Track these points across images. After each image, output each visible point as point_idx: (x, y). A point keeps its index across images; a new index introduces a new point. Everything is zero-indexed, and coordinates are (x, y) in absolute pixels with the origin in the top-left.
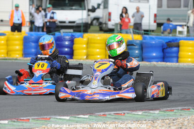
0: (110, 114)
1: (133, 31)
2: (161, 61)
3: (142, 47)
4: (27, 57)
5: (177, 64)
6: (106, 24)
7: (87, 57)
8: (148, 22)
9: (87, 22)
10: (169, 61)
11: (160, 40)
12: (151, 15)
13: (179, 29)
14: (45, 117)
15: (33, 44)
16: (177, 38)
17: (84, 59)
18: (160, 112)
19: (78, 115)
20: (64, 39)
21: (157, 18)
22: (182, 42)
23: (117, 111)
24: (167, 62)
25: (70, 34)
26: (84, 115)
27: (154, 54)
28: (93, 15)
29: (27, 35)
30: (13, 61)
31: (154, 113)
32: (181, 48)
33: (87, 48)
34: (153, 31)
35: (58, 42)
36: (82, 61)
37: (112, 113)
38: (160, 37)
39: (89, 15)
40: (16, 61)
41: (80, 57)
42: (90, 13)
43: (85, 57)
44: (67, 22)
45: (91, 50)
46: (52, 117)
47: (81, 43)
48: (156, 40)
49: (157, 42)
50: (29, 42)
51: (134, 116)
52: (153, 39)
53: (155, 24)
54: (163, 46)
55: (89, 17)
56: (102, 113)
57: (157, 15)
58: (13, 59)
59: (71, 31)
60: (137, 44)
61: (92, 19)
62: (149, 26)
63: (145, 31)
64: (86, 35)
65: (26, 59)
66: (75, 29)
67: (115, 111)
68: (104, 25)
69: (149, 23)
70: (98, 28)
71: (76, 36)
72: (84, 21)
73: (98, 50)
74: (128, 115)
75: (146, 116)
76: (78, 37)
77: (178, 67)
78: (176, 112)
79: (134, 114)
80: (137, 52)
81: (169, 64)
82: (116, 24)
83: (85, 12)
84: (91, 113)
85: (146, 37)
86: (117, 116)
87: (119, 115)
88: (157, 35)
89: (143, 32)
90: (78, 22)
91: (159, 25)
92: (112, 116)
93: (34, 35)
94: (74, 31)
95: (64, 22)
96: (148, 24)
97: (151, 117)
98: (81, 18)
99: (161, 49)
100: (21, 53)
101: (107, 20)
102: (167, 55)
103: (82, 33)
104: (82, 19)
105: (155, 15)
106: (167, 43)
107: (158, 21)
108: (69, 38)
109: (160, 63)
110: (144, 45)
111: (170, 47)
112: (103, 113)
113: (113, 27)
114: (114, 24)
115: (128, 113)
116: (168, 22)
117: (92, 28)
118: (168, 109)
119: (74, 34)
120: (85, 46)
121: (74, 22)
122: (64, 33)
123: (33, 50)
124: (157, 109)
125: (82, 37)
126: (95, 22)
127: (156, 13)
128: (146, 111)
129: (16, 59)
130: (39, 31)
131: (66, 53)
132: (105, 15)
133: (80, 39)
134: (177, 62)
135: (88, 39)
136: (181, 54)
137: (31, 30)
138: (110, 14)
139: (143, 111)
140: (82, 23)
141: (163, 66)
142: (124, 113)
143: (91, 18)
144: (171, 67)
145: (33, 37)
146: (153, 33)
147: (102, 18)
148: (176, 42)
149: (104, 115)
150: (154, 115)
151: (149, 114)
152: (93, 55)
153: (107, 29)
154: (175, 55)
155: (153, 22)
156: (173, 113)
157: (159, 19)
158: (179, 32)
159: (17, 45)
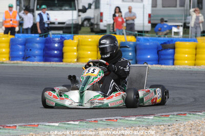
0: (101, 120)
2: (156, 64)
3: (136, 49)
4: (14, 60)
5: (173, 66)
6: (98, 25)
7: (77, 59)
8: (142, 22)
9: (77, 22)
10: (164, 64)
11: (155, 42)
12: (145, 15)
13: (175, 30)
14: (33, 124)
15: (20, 47)
16: (172, 39)
17: (74, 62)
18: (155, 118)
19: (68, 121)
20: (54, 41)
21: (152, 18)
22: (178, 43)
23: (109, 117)
24: (161, 64)
25: (59, 35)
26: (74, 121)
27: (149, 57)
28: (84, 15)
29: (14, 37)
32: (177, 50)
33: (78, 50)
34: (147, 32)
35: (47, 45)
36: (72, 64)
37: (104, 119)
38: (155, 38)
39: (79, 16)
40: (2, 65)
41: (69, 60)
42: (80, 13)
43: (76, 60)
44: (57, 23)
45: (82, 52)
46: (40, 123)
47: (71, 45)
48: (151, 41)
49: (151, 43)
50: (16, 44)
52: (148, 40)
53: (150, 25)
54: (157, 48)
55: (80, 18)
56: (93, 119)
57: (152, 15)
59: (61, 32)
60: (130, 46)
61: (83, 19)
62: (143, 26)
63: (139, 32)
64: (77, 37)
65: (12, 62)
66: (65, 30)
67: (107, 117)
68: (96, 26)
69: (143, 23)
70: (89, 29)
71: (66, 38)
72: (74, 22)
73: (89, 53)
74: (121, 121)
75: (140, 121)
76: (68, 39)
77: (174, 70)
78: (171, 118)
79: (127, 120)
80: (130, 54)
81: (164, 67)
82: (109, 25)
83: (75, 13)
84: (81, 120)
85: (140, 39)
86: (109, 122)
87: (111, 121)
88: (152, 36)
89: (136, 33)
90: (67, 23)
91: (154, 25)
92: (103, 122)
93: (22, 37)
94: (64, 33)
95: (54, 23)
96: (142, 25)
97: (145, 123)
98: (71, 18)
99: (156, 51)
100: (7, 56)
101: (99, 21)
102: (162, 57)
103: (72, 35)
104: (73, 20)
105: (150, 15)
106: (161, 44)
107: (152, 22)
108: (59, 40)
109: (154, 65)
110: (137, 47)
111: (165, 49)
113: (105, 28)
114: (106, 25)
115: (120, 119)
117: (83, 29)
118: (163, 114)
119: (63, 36)
120: (75, 48)
121: (63, 23)
122: (53, 34)
123: (21, 53)
124: (152, 115)
125: (73, 39)
126: (86, 23)
127: (150, 12)
128: (140, 117)
129: (3, 63)
130: (27, 33)
131: (55, 56)
132: (96, 15)
133: (70, 41)
134: (173, 64)
135: (79, 41)
136: (177, 56)
138: (101, 14)
139: (137, 117)
141: (158, 69)
142: (117, 119)
143: (82, 18)
144: (167, 70)
145: (20, 40)
146: (147, 35)
147: (94, 18)
148: (171, 43)
149: (95, 121)
150: (149, 120)
151: (143, 120)
152: (84, 58)
153: (99, 30)
154: (170, 57)
155: (147, 22)
156: (168, 119)
157: (153, 20)
158: (175, 32)
159: (3, 48)
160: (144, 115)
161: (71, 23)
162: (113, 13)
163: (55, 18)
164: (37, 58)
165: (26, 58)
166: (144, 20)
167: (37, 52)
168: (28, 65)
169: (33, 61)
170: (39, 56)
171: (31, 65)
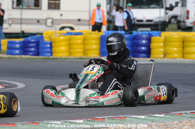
0: (186, 113)
4: (104, 56)
6: (184, 22)
7: (164, 55)
9: (165, 20)
17: (161, 58)
19: (154, 114)
20: (142, 37)
25: (147, 32)
28: (171, 13)
29: (104, 34)
33: (165, 46)
35: (135, 42)
36: (159, 59)
37: (188, 112)
39: (166, 13)
41: (157, 56)
42: (168, 11)
43: (162, 56)
44: (145, 20)
45: (167, 48)
46: (127, 116)
47: (158, 41)
55: (167, 15)
56: (178, 112)
59: (149, 29)
61: (170, 17)
64: (164, 34)
66: (153, 28)
67: (191, 110)
68: (182, 24)
70: (176, 26)
71: (154, 35)
72: (162, 20)
73: (175, 49)
76: (156, 36)
83: (163, 11)
84: (167, 113)
86: (193, 115)
90: (155, 20)
92: (188, 115)
94: (151, 30)
95: (142, 21)
98: (158, 16)
100: (98, 52)
101: (185, 18)
103: (160, 32)
104: (160, 17)
108: (146, 37)
112: (180, 112)
113: (191, 25)
114: (192, 22)
117: (170, 26)
119: (151, 33)
120: (162, 44)
121: (151, 21)
122: (141, 31)
125: (160, 36)
126: (173, 20)
131: (143, 52)
132: (183, 13)
133: (158, 37)
135: (166, 37)
137: (108, 29)
138: (188, 12)
140: (160, 21)
147: (181, 16)
149: (179, 114)
152: (170, 54)
159: (94, 44)
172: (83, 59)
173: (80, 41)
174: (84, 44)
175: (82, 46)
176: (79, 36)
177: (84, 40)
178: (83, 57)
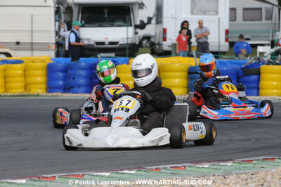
0: (165, 168)
1: (197, 54)
4: (52, 92)
5: (258, 97)
6: (160, 44)
8: (217, 40)
9: (134, 42)
10: (247, 94)
11: (234, 66)
12: (221, 31)
13: (260, 49)
15: (60, 74)
18: (235, 164)
19: (122, 170)
21: (230, 35)
22: (263, 67)
23: (175, 164)
25: (111, 59)
26: (129, 169)
28: (142, 33)
29: (52, 61)
30: (34, 97)
31: (226, 165)
32: (262, 76)
34: (224, 53)
35: (94, 72)
37: (168, 166)
38: (233, 61)
39: (136, 33)
40: (37, 98)
42: (138, 30)
44: (107, 43)
46: (86, 173)
48: (229, 64)
49: (229, 68)
50: (56, 71)
51: (198, 169)
52: (224, 64)
53: (227, 43)
54: (237, 74)
55: (137, 35)
56: (154, 167)
57: (230, 31)
58: (33, 95)
59: (113, 55)
61: (141, 38)
62: (219, 46)
63: (213, 53)
65: (51, 94)
66: (118, 53)
67: (173, 164)
68: (157, 47)
69: (219, 42)
71: (119, 62)
72: (129, 42)
74: (190, 169)
75: (215, 169)
76: (122, 63)
78: (255, 164)
79: (198, 167)
82: (174, 45)
83: (131, 29)
84: (139, 168)
86: (175, 171)
87: (177, 169)
88: (230, 58)
90: (121, 42)
91: (232, 44)
93: (62, 62)
94: (116, 55)
95: (103, 43)
96: (217, 44)
97: (222, 171)
98: (125, 36)
99: (235, 78)
100: (44, 86)
101: (161, 40)
103: (128, 58)
104: (127, 39)
105: (227, 32)
106: (242, 69)
107: (230, 40)
111: (247, 75)
112: (157, 167)
113: (170, 49)
114: (170, 44)
115: (189, 166)
116: (241, 40)
117: (141, 50)
118: (244, 159)
119: (116, 59)
121: (116, 43)
122: (102, 57)
123: (61, 83)
124: (231, 160)
125: (128, 63)
126: (144, 42)
127: (227, 28)
128: (215, 163)
129: (38, 95)
132: (158, 32)
133: (125, 66)
134: (258, 95)
136: (262, 83)
137: (58, 55)
138: (165, 31)
139: (211, 164)
140: (128, 44)
142: (185, 167)
143: (139, 37)
145: (60, 65)
146: (224, 56)
147: (155, 36)
148: (255, 67)
149: (156, 169)
150: (226, 168)
151: (218, 167)
153: (161, 52)
154: (254, 85)
155: (224, 40)
156: (251, 165)
157: (231, 37)
158: (260, 53)
159: (39, 76)
160: (220, 161)
161: (126, 42)
162: (179, 29)
163: (106, 36)
164: (83, 89)
165: (67, 89)
166: (219, 38)
167: (82, 81)
168: (70, 98)
169: (77, 93)
170: (85, 86)
171: (74, 98)
172: (24, 96)
173: (19, 72)
174: (25, 76)
175: (22, 79)
176: (19, 65)
177: (25, 70)
178: (25, 93)
